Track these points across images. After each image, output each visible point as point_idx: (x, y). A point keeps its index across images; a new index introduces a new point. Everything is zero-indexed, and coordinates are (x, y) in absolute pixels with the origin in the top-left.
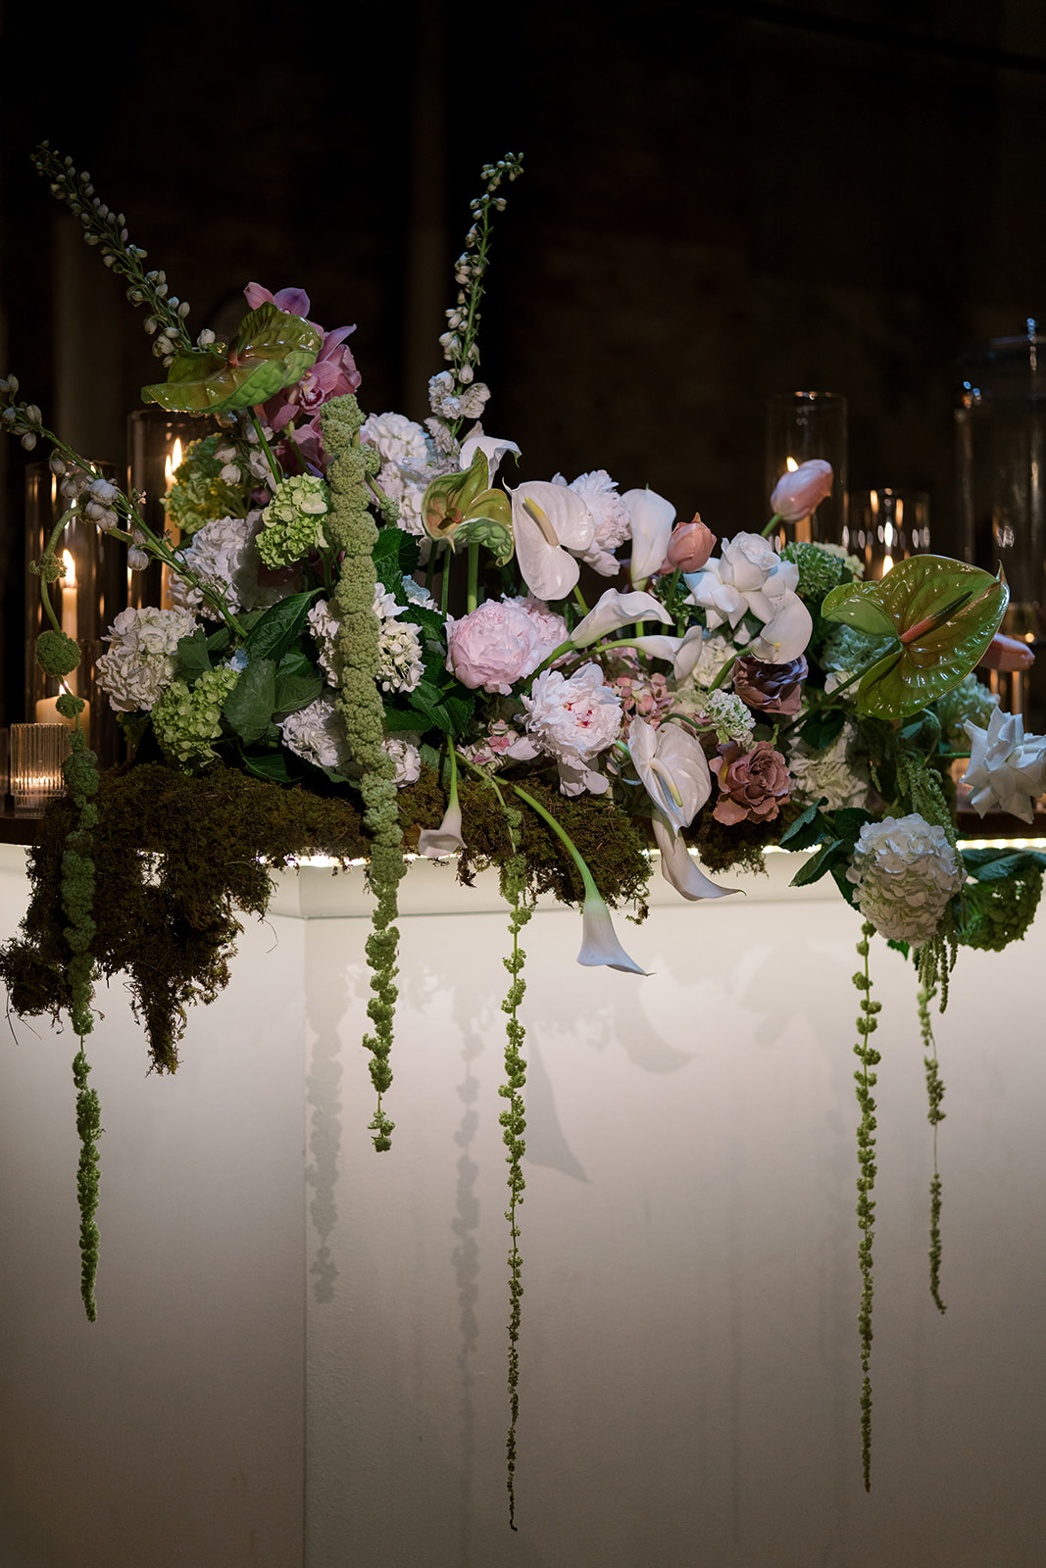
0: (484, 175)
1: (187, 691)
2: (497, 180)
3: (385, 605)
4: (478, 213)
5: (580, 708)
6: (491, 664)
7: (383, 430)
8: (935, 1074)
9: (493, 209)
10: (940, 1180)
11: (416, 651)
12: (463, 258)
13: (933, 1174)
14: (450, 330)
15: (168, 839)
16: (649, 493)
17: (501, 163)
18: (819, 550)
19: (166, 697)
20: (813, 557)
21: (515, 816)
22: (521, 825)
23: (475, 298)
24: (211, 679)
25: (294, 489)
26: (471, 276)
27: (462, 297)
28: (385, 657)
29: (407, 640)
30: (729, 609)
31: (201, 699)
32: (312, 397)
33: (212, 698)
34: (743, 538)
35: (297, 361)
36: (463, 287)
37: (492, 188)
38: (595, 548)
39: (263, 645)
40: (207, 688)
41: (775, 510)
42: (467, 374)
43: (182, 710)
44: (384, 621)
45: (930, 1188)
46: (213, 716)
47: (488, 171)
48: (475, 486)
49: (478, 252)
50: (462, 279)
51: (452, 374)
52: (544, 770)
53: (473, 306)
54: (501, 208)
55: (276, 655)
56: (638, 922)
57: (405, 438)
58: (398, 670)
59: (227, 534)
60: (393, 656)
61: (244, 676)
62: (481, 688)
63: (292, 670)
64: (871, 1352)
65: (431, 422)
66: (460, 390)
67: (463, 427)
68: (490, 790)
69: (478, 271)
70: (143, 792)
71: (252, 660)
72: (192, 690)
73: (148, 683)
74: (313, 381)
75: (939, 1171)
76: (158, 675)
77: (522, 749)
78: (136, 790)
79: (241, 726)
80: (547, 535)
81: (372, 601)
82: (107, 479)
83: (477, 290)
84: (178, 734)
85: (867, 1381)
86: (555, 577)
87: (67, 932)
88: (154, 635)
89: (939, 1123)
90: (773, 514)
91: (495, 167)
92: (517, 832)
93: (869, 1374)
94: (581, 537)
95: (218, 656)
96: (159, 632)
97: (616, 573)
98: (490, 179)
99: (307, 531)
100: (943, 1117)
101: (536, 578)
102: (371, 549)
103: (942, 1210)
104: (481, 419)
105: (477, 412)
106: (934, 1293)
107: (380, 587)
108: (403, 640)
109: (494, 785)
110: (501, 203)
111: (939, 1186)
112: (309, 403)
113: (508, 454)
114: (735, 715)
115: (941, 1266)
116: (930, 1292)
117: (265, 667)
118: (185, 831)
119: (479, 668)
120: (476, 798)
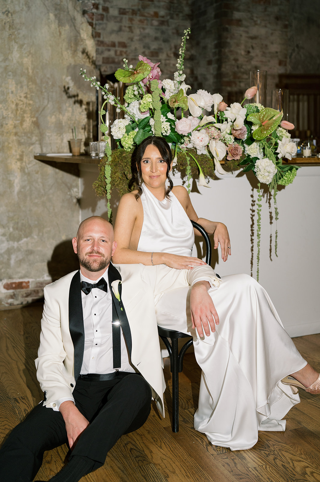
0: (184, 32)
1: (127, 135)
2: (187, 33)
3: (163, 119)
4: (183, 40)
5: (200, 138)
6: (183, 130)
7: (166, 83)
8: (276, 210)
9: (187, 39)
10: (277, 231)
11: (169, 128)
12: (180, 49)
13: (276, 230)
14: (178, 63)
15: (124, 163)
16: (218, 94)
17: (187, 30)
18: (251, 106)
19: (124, 137)
20: (250, 107)
21: (188, 159)
22: (190, 160)
23: (183, 57)
24: (132, 133)
25: (146, 97)
26: (182, 52)
27: (180, 57)
28: (163, 129)
29: (167, 126)
30: (231, 118)
31: (130, 137)
32: (151, 78)
33: (132, 136)
34: (235, 104)
35: (146, 73)
36: (181, 55)
37: (186, 35)
38: (206, 106)
39: (141, 126)
40: (131, 135)
41: (245, 97)
42: (181, 72)
43: (126, 139)
44: (163, 122)
45: (275, 233)
46: (132, 140)
47: (185, 31)
48: (181, 95)
49: (184, 47)
50: (180, 53)
51: (178, 72)
52: (194, 150)
53: (183, 58)
54: (188, 38)
55: (144, 128)
56: (208, 183)
57: (170, 84)
58: (166, 131)
59: (136, 104)
60: (165, 129)
61: (138, 132)
62: (182, 134)
63: (147, 131)
64: (259, 263)
65: (175, 81)
66: (180, 75)
67: (181, 83)
68: (184, 154)
69: (183, 52)
70: (119, 154)
71: (139, 129)
72: (128, 135)
73: (120, 134)
74: (152, 74)
75: (277, 230)
76: (122, 132)
77: (190, 146)
78: (118, 154)
79: (137, 142)
80: (196, 104)
81: (160, 118)
82: (112, 95)
83: (183, 55)
84: (126, 143)
85: (258, 268)
86: (197, 112)
87: (106, 180)
88: (121, 125)
89: (278, 220)
90: (244, 98)
91: (186, 31)
92: (189, 162)
93: (259, 267)
94: (202, 104)
95: (133, 129)
96: (122, 124)
97: (211, 111)
98: (186, 33)
99: (149, 105)
100: (278, 219)
101: (193, 113)
102: (160, 109)
103: (278, 237)
104: (184, 81)
105: (183, 80)
106: (276, 253)
107: (162, 116)
108: (166, 126)
109: (185, 153)
110: (188, 37)
111: (277, 232)
112: (151, 79)
113: (189, 88)
114: (230, 139)
115: (277, 248)
116: (275, 253)
117: (142, 130)
118: (127, 161)
119: (181, 131)
120: (181, 155)
